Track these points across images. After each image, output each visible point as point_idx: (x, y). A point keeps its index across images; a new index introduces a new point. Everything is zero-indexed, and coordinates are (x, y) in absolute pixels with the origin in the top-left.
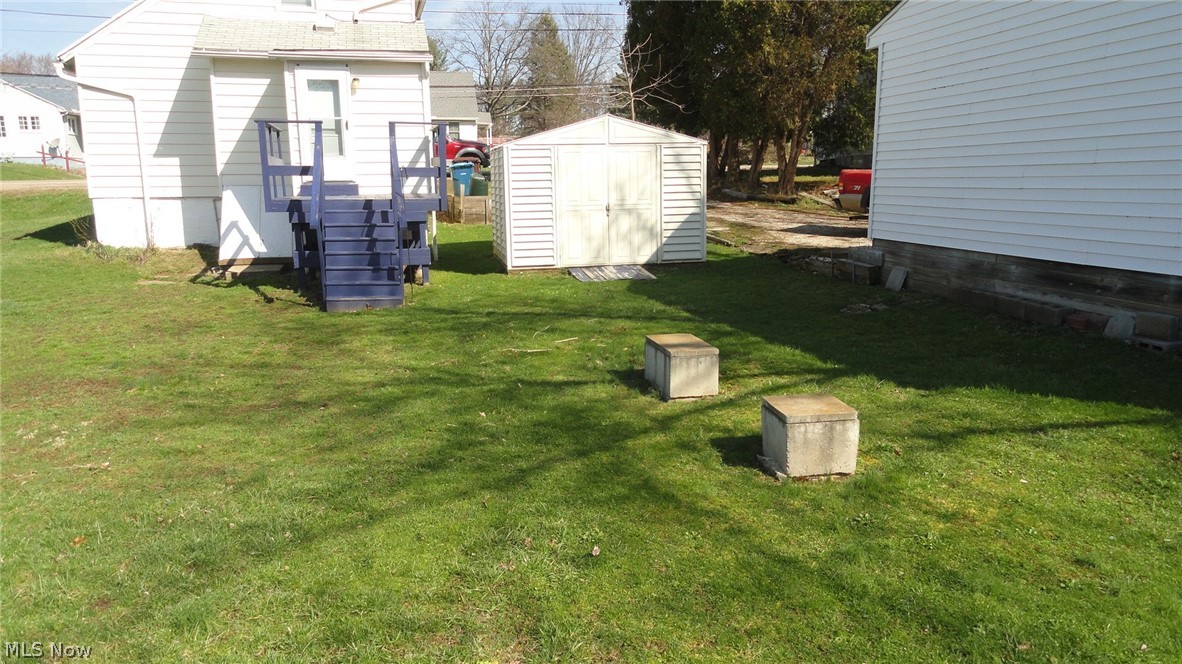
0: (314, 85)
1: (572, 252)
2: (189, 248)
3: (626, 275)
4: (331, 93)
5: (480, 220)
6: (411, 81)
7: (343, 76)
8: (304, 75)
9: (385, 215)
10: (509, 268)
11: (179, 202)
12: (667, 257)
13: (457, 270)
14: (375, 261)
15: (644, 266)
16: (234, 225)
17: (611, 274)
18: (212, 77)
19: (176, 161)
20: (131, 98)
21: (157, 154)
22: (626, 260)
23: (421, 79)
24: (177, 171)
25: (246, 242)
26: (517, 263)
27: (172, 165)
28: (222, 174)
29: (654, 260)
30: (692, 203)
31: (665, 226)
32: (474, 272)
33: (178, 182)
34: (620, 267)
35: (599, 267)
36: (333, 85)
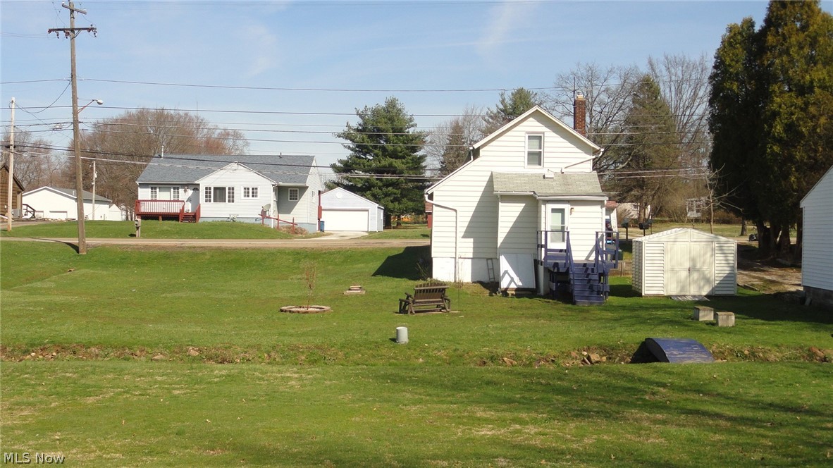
0: (554, 210)
1: (671, 288)
2: (473, 282)
3: (697, 299)
4: (560, 214)
5: (618, 274)
6: (597, 208)
7: (567, 207)
8: (550, 206)
9: (593, 270)
10: (643, 294)
11: (470, 260)
12: (717, 293)
13: (617, 296)
14: (591, 288)
15: (705, 296)
16: (506, 272)
17: (690, 298)
18: (500, 203)
19: (472, 240)
20: (456, 211)
21: (463, 237)
22: (697, 294)
23: (602, 207)
24: (472, 245)
25: (512, 280)
26: (646, 292)
27: (470, 242)
28: (500, 248)
29: (711, 294)
30: (728, 269)
31: (716, 278)
32: (626, 297)
33: (471, 250)
34: (694, 296)
35: (684, 296)
36: (562, 211)
